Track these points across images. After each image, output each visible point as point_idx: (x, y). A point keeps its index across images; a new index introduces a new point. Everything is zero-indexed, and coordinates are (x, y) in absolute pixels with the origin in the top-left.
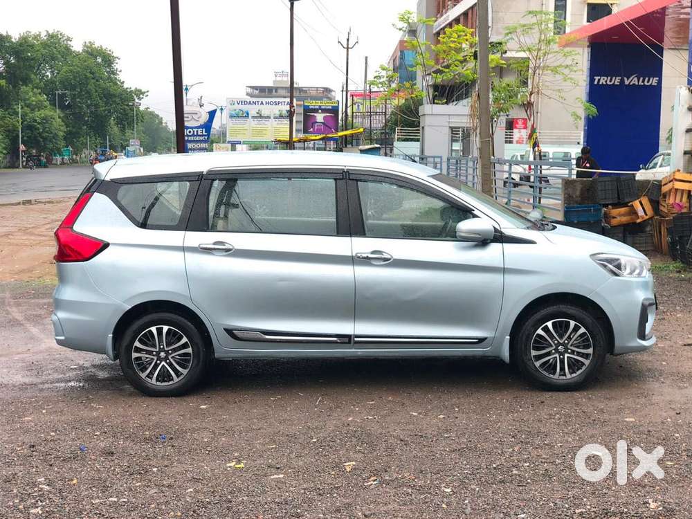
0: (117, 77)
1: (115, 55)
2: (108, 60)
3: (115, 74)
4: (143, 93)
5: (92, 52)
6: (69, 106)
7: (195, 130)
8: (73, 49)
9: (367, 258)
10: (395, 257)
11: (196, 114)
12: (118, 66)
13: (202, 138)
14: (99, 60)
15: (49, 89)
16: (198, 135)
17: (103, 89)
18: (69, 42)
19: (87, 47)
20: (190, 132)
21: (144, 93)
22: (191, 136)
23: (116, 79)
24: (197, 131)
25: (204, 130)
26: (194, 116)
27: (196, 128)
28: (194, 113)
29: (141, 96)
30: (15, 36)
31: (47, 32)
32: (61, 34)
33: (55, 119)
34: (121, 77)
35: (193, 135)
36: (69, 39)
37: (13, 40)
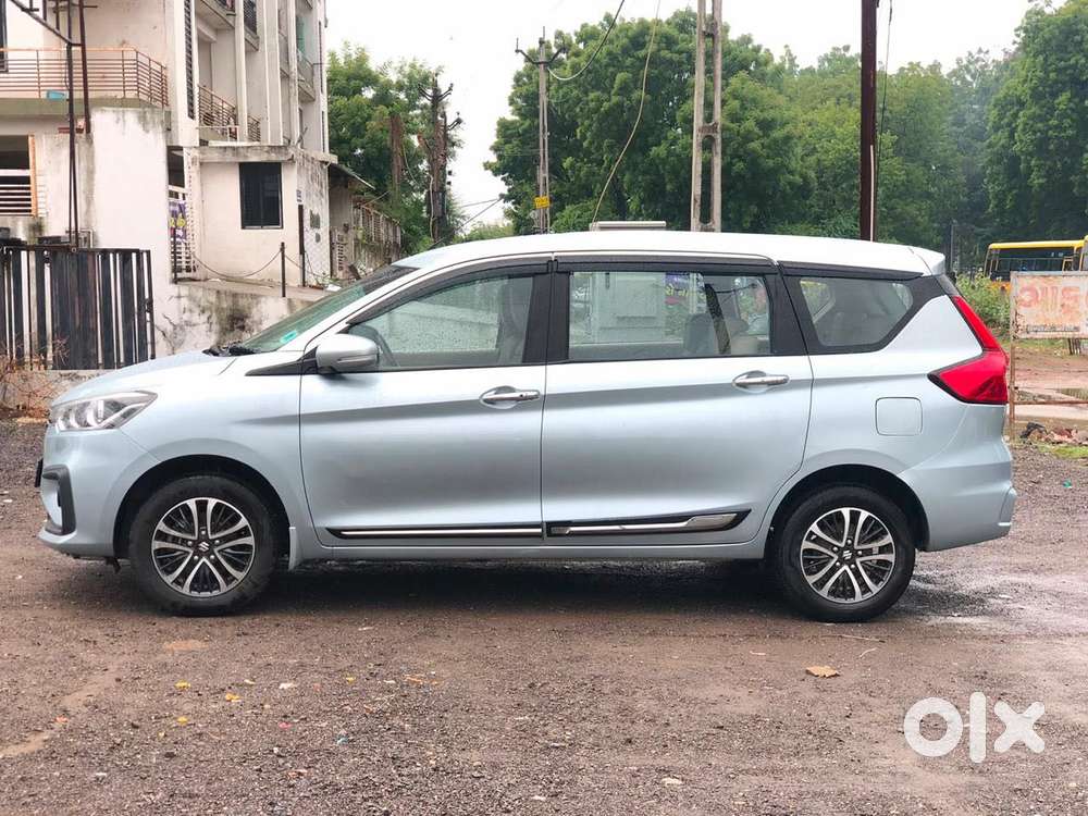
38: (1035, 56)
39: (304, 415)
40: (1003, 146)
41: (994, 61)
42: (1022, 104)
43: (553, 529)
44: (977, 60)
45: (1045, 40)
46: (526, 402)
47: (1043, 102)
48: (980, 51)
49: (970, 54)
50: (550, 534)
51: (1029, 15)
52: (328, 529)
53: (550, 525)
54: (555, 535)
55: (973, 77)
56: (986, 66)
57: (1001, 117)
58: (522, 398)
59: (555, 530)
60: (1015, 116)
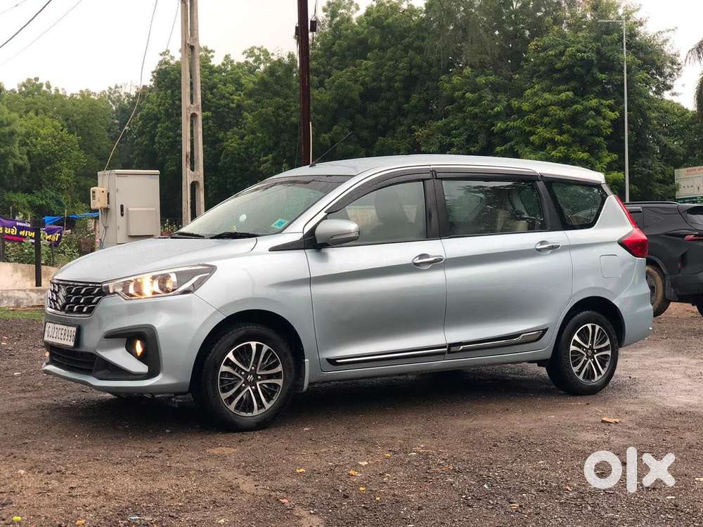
38: (166, 90)
39: (313, 277)
40: (146, 145)
41: (125, 93)
42: (158, 120)
43: (452, 348)
44: (115, 92)
45: (171, 80)
46: (438, 264)
47: (172, 119)
48: (116, 87)
49: (110, 89)
50: (449, 352)
51: (161, 64)
52: (328, 359)
53: (451, 345)
54: (453, 352)
55: (113, 102)
56: (121, 95)
57: (144, 126)
58: (435, 261)
59: (453, 349)
60: (155, 126)
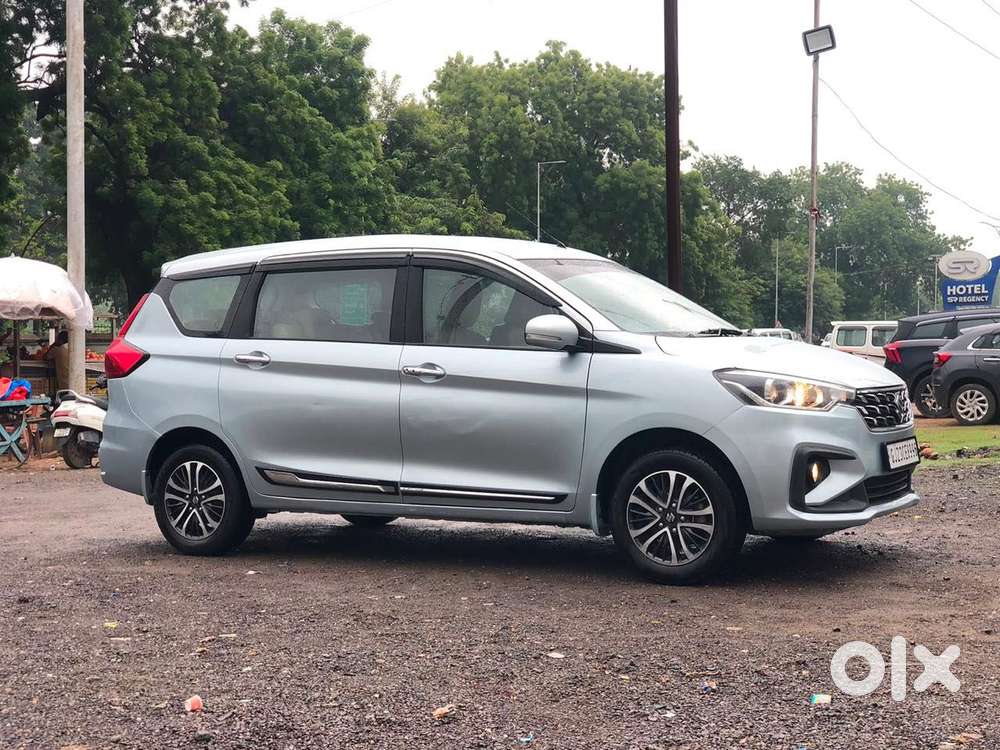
0: (927, 222)
1: (924, 190)
2: (914, 198)
3: (923, 217)
4: (964, 242)
5: (890, 188)
6: (856, 267)
7: (970, 287)
8: (864, 186)
9: (414, 373)
10: (448, 373)
11: (972, 262)
12: (927, 206)
13: (979, 299)
14: (901, 199)
15: (826, 244)
16: (973, 294)
17: (905, 239)
18: (858, 176)
19: (884, 181)
20: (961, 290)
21: (967, 241)
22: (962, 296)
23: (925, 224)
24: (973, 289)
25: (983, 286)
26: (968, 266)
27: (969, 283)
28: (968, 262)
29: (962, 247)
30: (766, 171)
31: (827, 164)
32: (847, 166)
33: (832, 284)
34: (932, 220)
35: (966, 294)
36: (858, 172)
37: (763, 177)
